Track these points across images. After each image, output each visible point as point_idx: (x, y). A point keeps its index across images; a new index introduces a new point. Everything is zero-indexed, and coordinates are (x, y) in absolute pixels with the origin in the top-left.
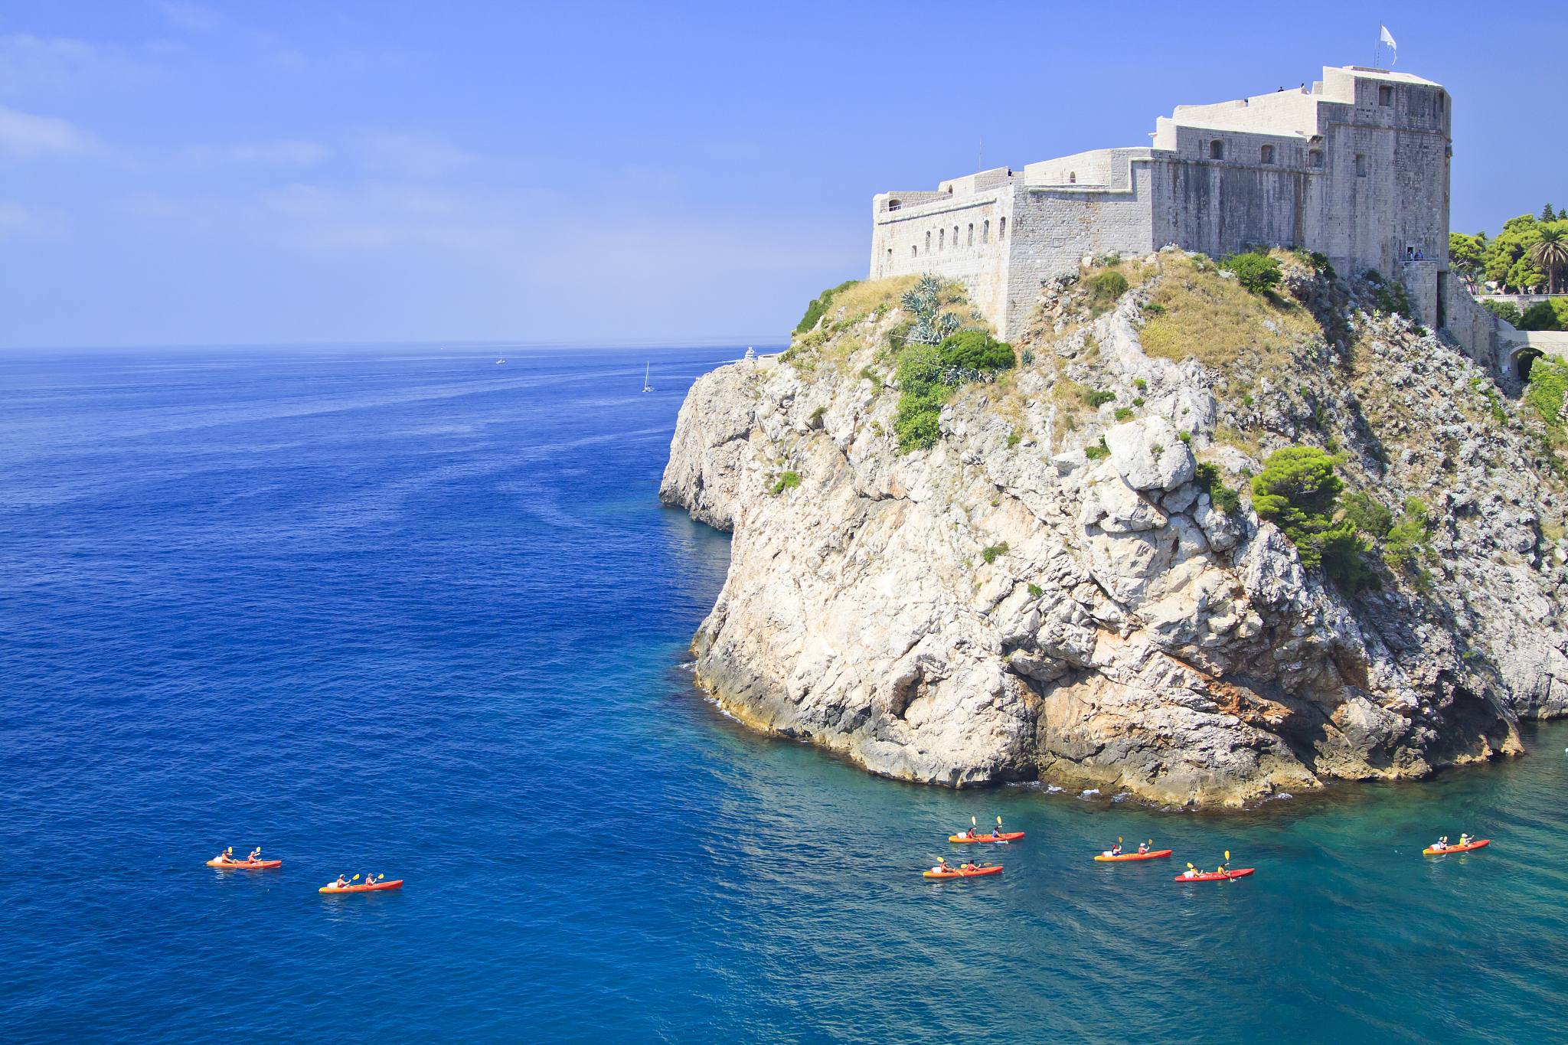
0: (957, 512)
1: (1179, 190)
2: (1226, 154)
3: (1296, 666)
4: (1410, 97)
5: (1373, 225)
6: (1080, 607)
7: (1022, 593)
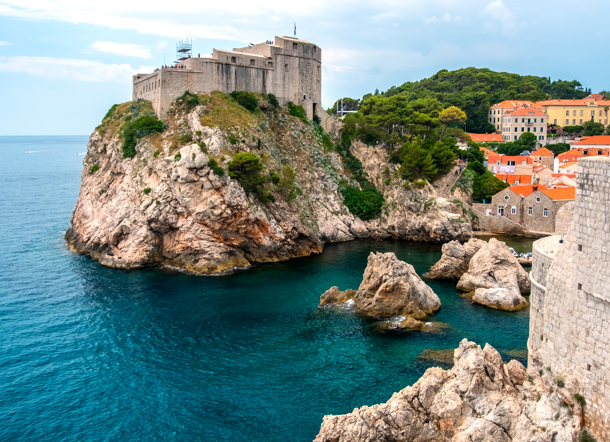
0: (138, 178)
1: (220, 72)
2: (237, 61)
3: (244, 226)
4: (304, 47)
5: (291, 87)
6: (172, 208)
7: (154, 204)
